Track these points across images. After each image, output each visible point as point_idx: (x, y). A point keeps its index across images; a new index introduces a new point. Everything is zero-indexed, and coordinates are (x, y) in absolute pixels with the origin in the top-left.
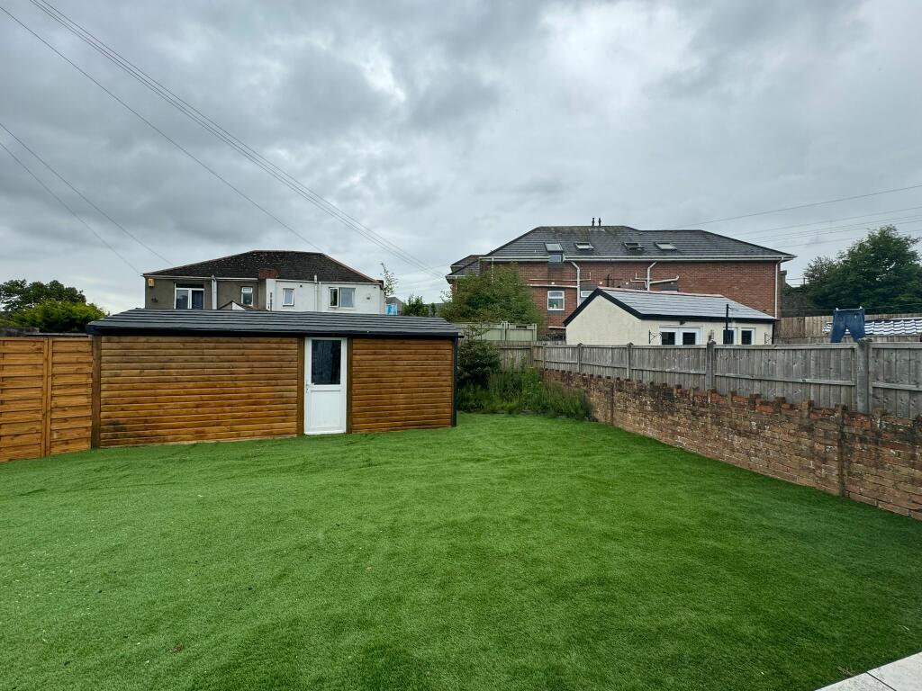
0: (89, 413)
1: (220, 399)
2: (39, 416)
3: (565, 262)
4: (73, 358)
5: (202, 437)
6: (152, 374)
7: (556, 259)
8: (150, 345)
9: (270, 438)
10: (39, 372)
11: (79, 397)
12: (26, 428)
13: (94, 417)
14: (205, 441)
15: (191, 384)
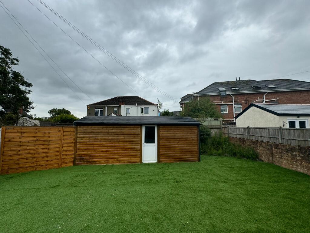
0: (73, 153)
1: (114, 148)
2: (59, 154)
3: (227, 94)
4: (69, 133)
5: (108, 163)
6: (92, 139)
7: (224, 93)
8: (92, 129)
9: (130, 164)
10: (59, 138)
11: (70, 147)
12: (55, 158)
13: (75, 154)
14: (109, 164)
15: (105, 143)
